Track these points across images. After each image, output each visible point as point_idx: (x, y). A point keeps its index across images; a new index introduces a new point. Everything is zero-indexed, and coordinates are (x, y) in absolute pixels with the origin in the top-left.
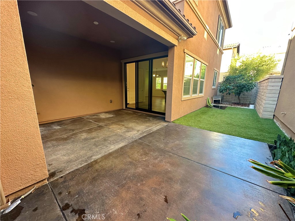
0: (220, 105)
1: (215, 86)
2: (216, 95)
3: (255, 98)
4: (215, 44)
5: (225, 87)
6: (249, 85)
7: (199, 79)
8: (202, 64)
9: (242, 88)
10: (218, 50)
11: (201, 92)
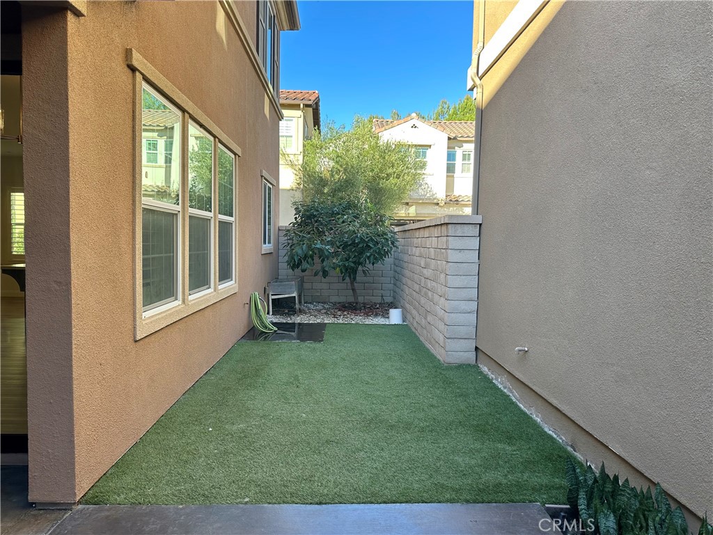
0: (298, 319)
1: (269, 243)
2: (275, 278)
3: (395, 284)
4: (254, 74)
5: (309, 247)
6: (378, 239)
7: (211, 214)
8: (220, 145)
9: (361, 253)
10: (267, 101)
11: (225, 275)
